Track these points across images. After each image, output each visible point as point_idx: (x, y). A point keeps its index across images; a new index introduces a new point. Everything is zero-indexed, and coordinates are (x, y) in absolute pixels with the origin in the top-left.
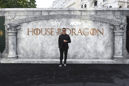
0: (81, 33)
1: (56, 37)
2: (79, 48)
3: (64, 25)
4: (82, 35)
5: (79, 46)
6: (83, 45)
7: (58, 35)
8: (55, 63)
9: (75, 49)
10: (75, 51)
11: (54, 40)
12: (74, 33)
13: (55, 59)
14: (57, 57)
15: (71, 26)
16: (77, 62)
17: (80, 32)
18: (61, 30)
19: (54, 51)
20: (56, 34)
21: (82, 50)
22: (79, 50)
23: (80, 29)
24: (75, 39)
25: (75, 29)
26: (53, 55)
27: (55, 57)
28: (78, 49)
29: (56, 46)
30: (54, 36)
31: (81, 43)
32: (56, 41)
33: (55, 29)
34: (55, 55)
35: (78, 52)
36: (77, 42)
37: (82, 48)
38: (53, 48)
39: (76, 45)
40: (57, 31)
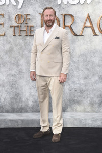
0: (93, 30)
1: (12, 41)
2: (85, 78)
3: (38, 4)
4: (96, 35)
5: (86, 72)
6: (97, 69)
7: (17, 34)
8: (10, 125)
9: (74, 82)
10: (73, 86)
11: (6, 52)
12: (71, 27)
13: (7, 112)
14: (16, 106)
15: (60, 5)
16: (80, 121)
17: (88, 24)
18: (26, 20)
19: (7, 88)
20: (10, 32)
21: (95, 82)
22: (85, 85)
23: (89, 17)
24: (74, 49)
25: (72, 16)
26: (2, 100)
27: (8, 107)
28: (82, 81)
29: (13, 73)
30: (4, 38)
31: (93, 63)
32: (10, 57)
33: (6, 17)
34: (8, 100)
35: (81, 91)
36: (81, 59)
37: (97, 78)
38: (4, 78)
39: (77, 68)
40: (15, 24)
